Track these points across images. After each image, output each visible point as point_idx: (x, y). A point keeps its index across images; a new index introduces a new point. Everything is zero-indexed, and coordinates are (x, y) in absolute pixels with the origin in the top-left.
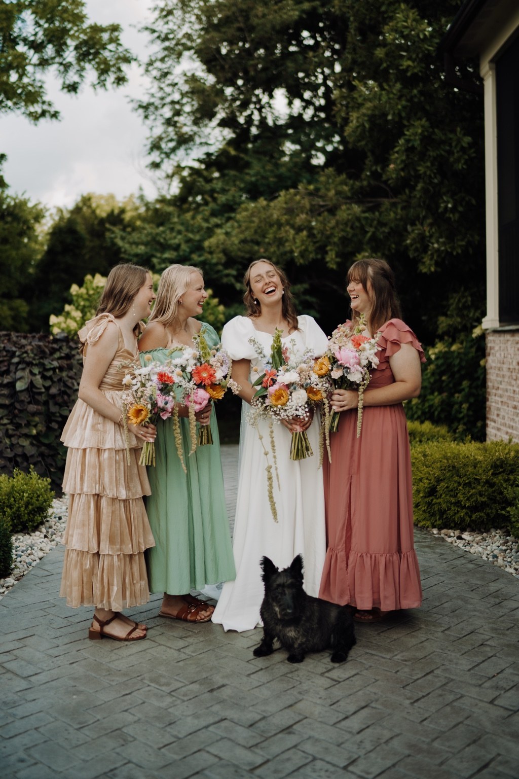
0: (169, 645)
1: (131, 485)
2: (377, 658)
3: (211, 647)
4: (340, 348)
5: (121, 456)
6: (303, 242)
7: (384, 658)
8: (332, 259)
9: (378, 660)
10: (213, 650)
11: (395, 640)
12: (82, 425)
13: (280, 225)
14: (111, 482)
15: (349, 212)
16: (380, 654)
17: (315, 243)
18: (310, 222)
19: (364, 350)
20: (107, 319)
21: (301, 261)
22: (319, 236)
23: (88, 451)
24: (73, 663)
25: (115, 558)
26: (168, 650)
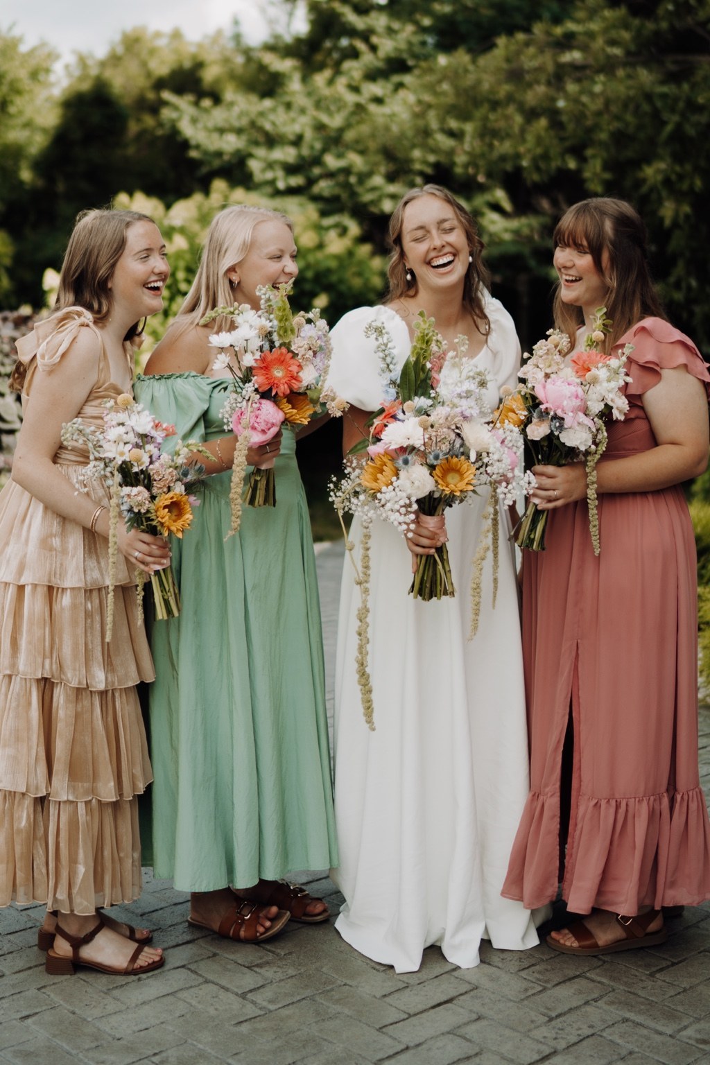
0: (224, 983)
1: (117, 661)
2: (645, 1032)
3: (308, 993)
4: (547, 376)
5: (97, 601)
6: (539, 140)
7: (661, 1033)
8: (595, 174)
9: (648, 1038)
10: (312, 998)
11: (685, 990)
12: (19, 535)
13: (495, 105)
14: (75, 656)
15: (630, 82)
16: (652, 1024)
17: (562, 139)
18: (554, 100)
19: (595, 381)
20: (79, 321)
21: (536, 177)
22: (571, 127)
23: (28, 590)
24: (27, 1017)
25: (81, 808)
26: (222, 994)
